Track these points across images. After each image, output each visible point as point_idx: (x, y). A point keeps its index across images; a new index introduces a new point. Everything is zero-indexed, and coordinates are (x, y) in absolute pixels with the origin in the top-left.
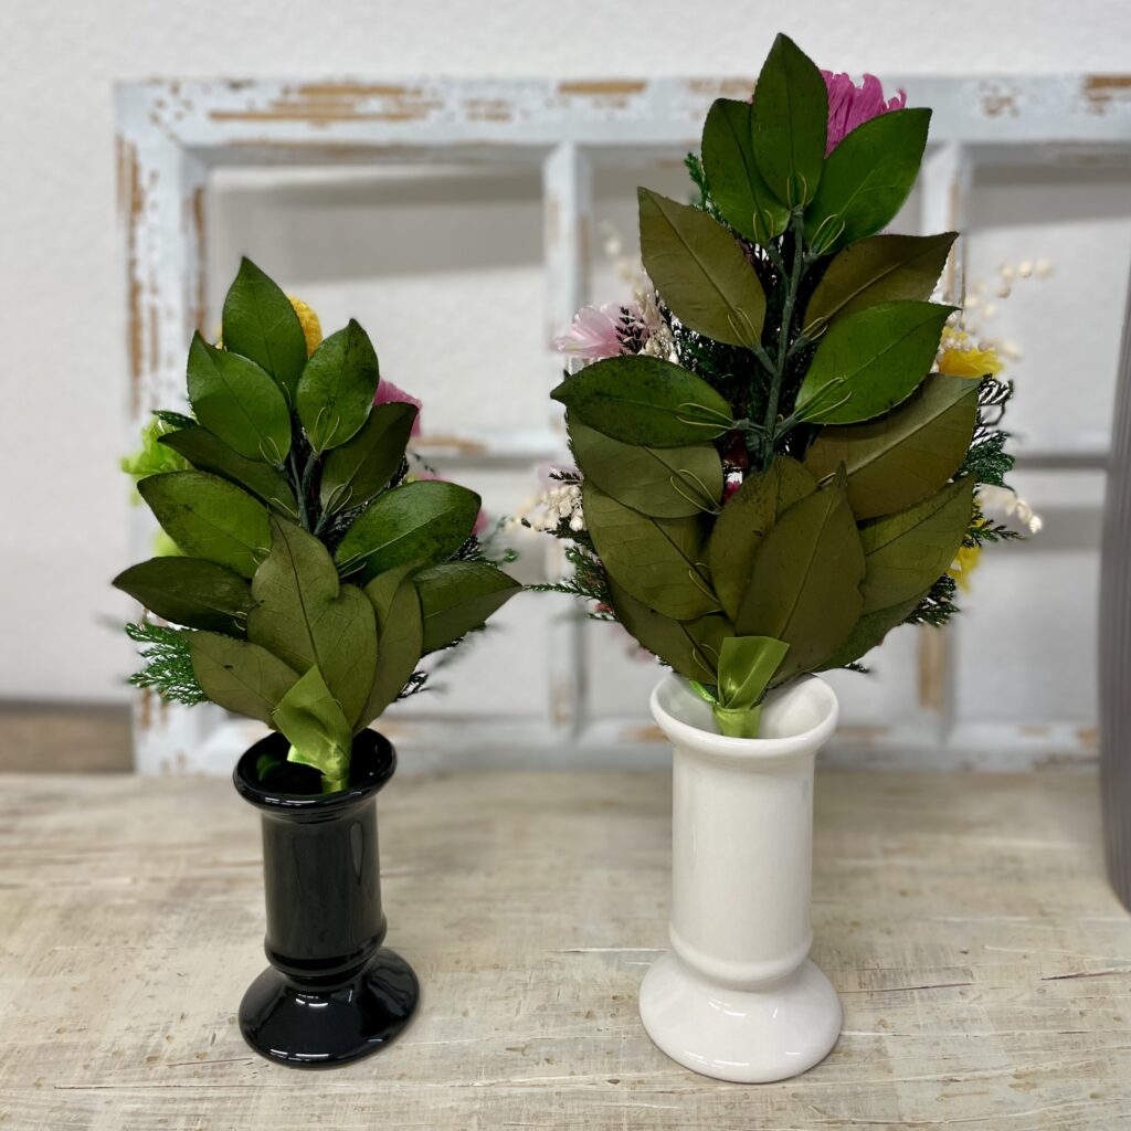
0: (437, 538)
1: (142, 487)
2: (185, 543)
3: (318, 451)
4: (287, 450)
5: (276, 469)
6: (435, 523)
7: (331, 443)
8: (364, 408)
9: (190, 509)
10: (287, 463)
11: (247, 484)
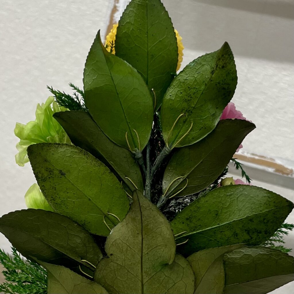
0: (248, 232)
1: (30, 151)
2: (54, 200)
3: (170, 147)
4: (146, 143)
5: (133, 156)
6: (250, 220)
7: (181, 143)
8: (213, 120)
9: (63, 174)
10: (144, 152)
11: (111, 163)
